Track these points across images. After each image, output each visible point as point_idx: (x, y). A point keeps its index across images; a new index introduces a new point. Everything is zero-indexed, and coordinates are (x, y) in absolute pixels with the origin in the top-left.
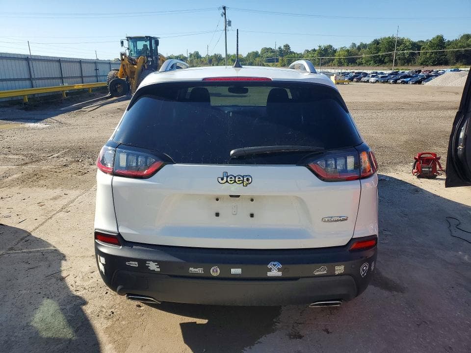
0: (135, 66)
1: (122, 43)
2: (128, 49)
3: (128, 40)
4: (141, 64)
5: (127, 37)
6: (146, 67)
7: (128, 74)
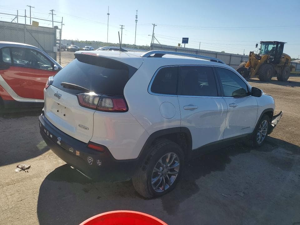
0: (259, 61)
1: (257, 45)
2: (260, 49)
3: (261, 44)
4: (265, 60)
5: (261, 42)
6: (268, 62)
7: (252, 64)
